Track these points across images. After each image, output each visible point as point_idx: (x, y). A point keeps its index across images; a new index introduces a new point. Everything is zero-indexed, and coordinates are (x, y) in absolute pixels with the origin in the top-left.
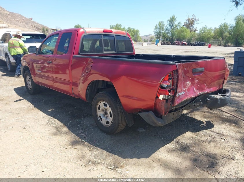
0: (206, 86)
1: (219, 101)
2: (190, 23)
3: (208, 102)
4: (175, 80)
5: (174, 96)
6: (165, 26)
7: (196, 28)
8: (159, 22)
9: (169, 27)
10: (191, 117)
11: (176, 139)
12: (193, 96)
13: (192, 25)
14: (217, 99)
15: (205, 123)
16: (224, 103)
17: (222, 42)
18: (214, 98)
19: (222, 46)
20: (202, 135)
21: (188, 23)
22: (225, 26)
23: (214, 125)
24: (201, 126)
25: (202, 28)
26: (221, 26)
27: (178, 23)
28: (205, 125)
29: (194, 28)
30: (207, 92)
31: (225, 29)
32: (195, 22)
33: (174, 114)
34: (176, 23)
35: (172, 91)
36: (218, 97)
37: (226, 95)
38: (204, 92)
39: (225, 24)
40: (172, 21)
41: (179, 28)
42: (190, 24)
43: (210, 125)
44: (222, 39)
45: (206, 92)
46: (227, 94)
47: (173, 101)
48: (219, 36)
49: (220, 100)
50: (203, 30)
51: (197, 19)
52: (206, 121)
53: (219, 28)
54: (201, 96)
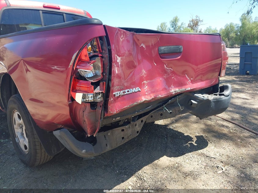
0: (188, 79)
1: (213, 105)
2: (195, 24)
3: (193, 106)
4: (107, 61)
5: (107, 95)
6: (168, 27)
7: (201, 29)
8: (162, 24)
9: (172, 29)
10: (175, 130)
11: (140, 171)
12: (160, 96)
13: (197, 26)
14: (208, 101)
15: (195, 139)
16: (220, 107)
17: (228, 43)
18: (203, 99)
19: (228, 47)
20: (187, 161)
21: (192, 24)
22: (231, 26)
23: (209, 143)
24: (187, 144)
25: (206, 29)
26: (227, 27)
27: (181, 24)
28: (194, 143)
29: (198, 30)
30: (189, 89)
31: (232, 30)
32: (199, 24)
33: (123, 130)
34: (179, 24)
35: (101, 83)
36: (211, 97)
37: (223, 95)
38: (183, 89)
39: (231, 24)
40: (174, 22)
41: (182, 29)
42: (194, 26)
43: (202, 143)
44: (229, 40)
45: (187, 89)
46: (226, 93)
47: (105, 105)
48: (224, 37)
49: (213, 102)
50: (208, 31)
51: (201, 20)
52: (196, 137)
53: (224, 28)
54: (180, 96)
